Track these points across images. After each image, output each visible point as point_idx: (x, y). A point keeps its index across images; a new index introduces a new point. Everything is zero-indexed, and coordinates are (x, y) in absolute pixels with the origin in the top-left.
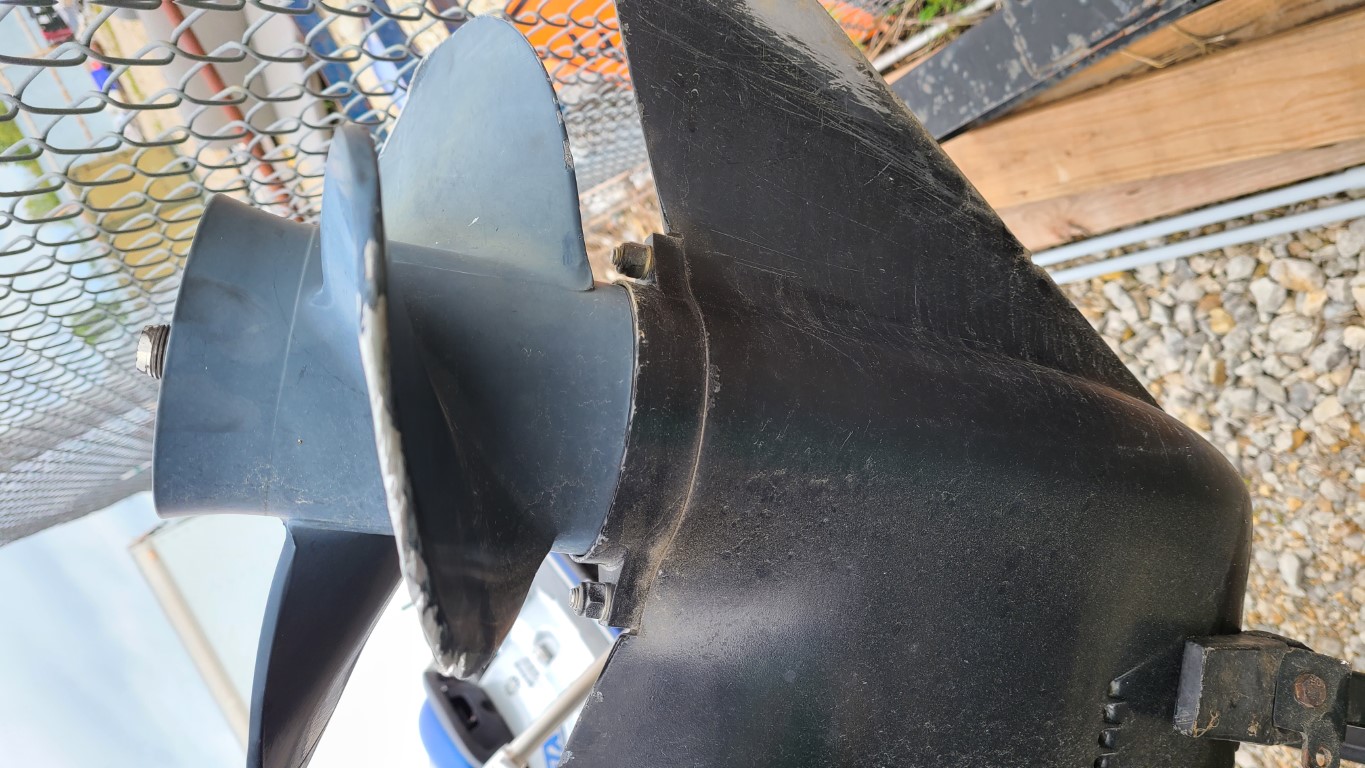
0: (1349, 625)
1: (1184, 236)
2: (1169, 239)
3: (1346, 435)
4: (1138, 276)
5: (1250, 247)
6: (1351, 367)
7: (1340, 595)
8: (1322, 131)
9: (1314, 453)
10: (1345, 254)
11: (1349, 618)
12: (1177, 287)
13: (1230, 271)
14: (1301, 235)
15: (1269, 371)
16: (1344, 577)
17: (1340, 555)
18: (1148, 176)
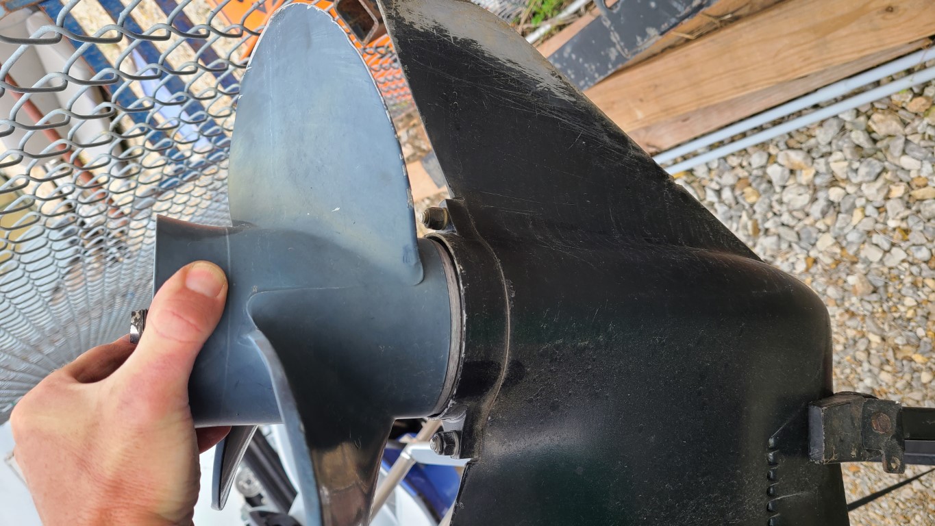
0: (857, 376)
1: (721, 144)
2: (712, 147)
3: (838, 257)
4: (695, 173)
5: (763, 146)
6: (836, 213)
7: (848, 358)
8: (801, 68)
9: (821, 271)
10: (823, 143)
11: (856, 371)
12: (720, 177)
13: (752, 163)
14: (794, 134)
15: (786, 222)
16: (849, 346)
17: (845, 332)
18: (694, 109)
